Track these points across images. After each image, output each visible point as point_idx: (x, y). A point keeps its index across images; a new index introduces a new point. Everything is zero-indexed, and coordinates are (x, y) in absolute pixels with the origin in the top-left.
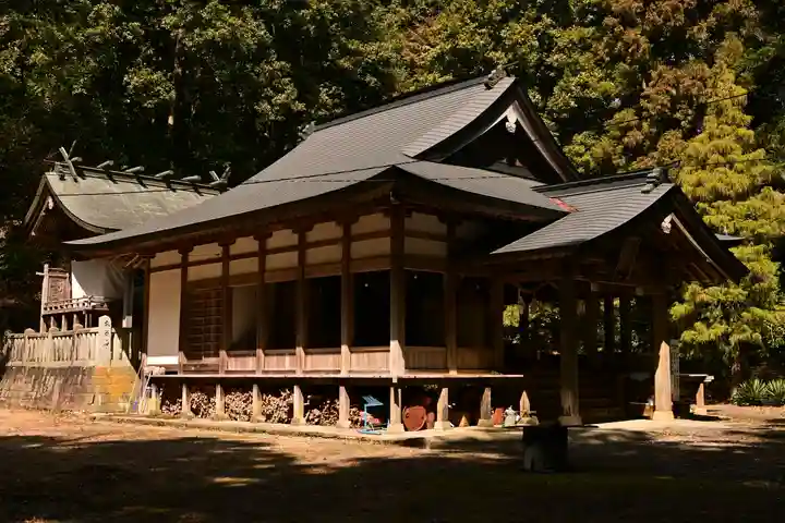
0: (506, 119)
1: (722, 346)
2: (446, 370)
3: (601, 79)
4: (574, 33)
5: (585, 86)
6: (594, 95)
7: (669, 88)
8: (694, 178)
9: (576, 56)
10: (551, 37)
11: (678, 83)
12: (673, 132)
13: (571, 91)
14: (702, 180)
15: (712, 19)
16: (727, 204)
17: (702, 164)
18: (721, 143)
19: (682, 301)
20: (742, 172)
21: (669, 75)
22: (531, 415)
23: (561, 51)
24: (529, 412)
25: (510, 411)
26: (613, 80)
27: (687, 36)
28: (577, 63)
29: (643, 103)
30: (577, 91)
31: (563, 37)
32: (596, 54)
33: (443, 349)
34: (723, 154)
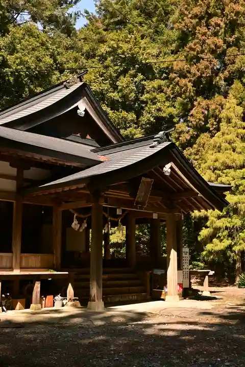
0: (77, 108)
1: (229, 253)
2: (11, 269)
3: (168, 107)
4: (156, 83)
5: (159, 110)
6: (164, 115)
7: (204, 111)
8: (213, 157)
9: (155, 94)
10: (143, 86)
11: (208, 107)
12: (205, 134)
13: (152, 113)
14: (218, 158)
15: (226, 73)
16: (232, 171)
17: (219, 149)
18: (229, 137)
19: (207, 227)
20: (240, 153)
21: (204, 103)
22: (74, 300)
23: (148, 92)
24: (74, 298)
25: (58, 297)
26: (175, 107)
27: (214, 83)
28: (155, 98)
29: (189, 118)
30: (155, 113)
31: (150, 85)
32: (166, 94)
33: (9, 254)
34: (229, 143)
